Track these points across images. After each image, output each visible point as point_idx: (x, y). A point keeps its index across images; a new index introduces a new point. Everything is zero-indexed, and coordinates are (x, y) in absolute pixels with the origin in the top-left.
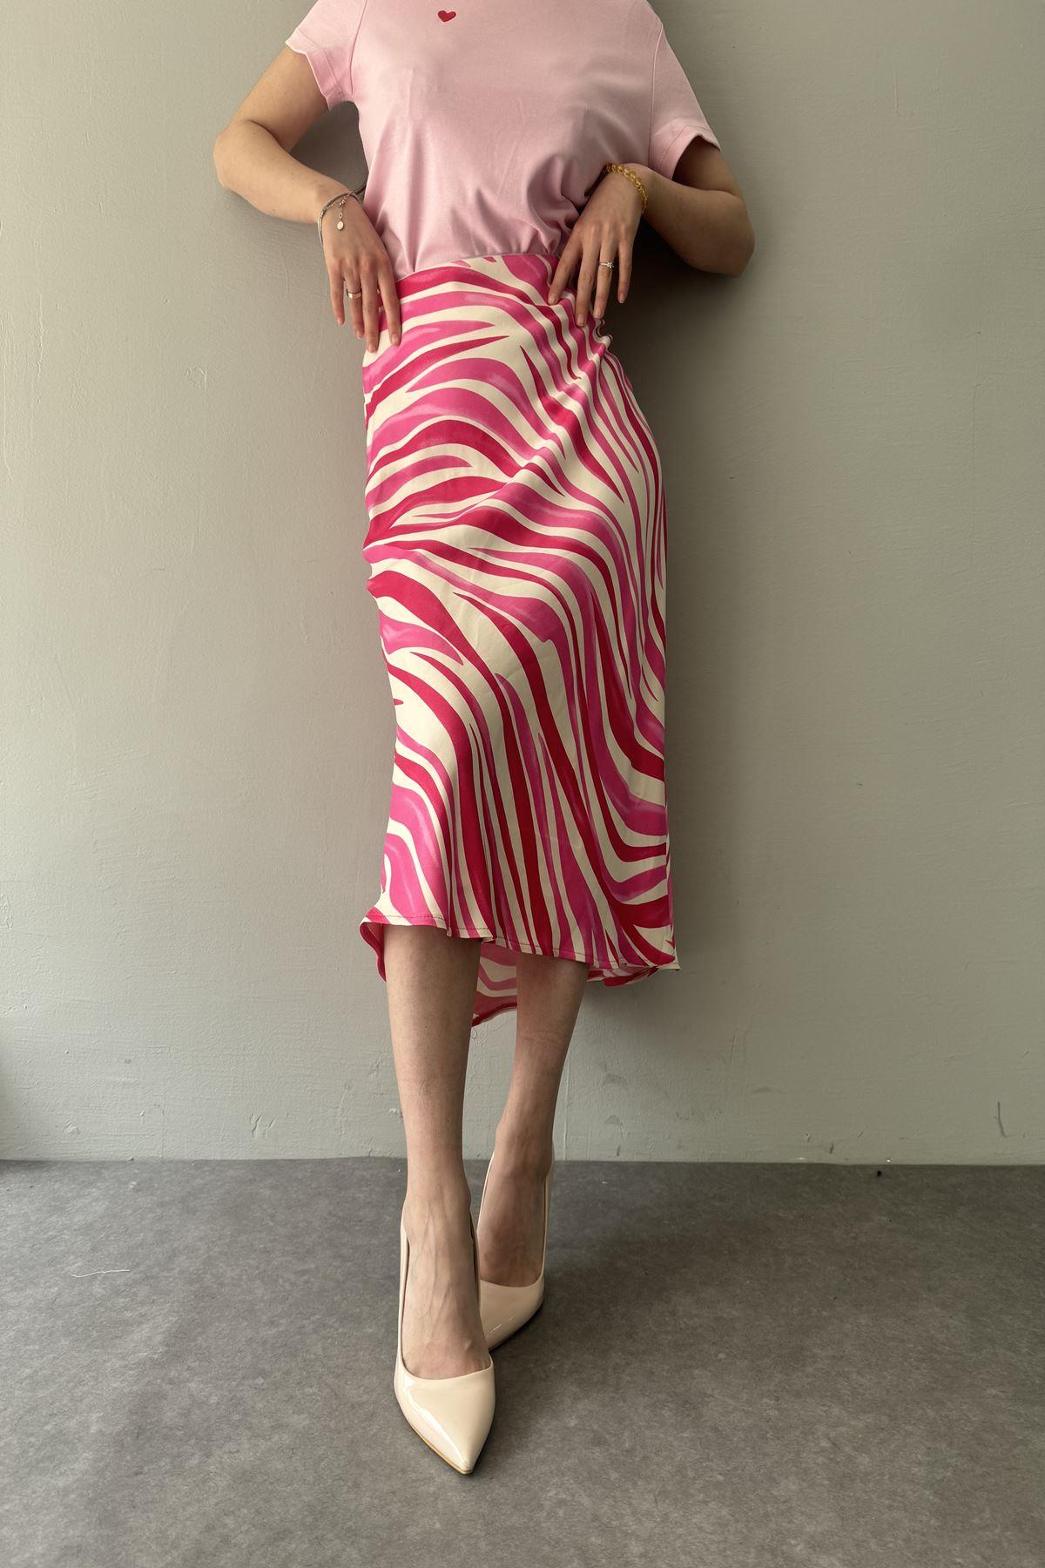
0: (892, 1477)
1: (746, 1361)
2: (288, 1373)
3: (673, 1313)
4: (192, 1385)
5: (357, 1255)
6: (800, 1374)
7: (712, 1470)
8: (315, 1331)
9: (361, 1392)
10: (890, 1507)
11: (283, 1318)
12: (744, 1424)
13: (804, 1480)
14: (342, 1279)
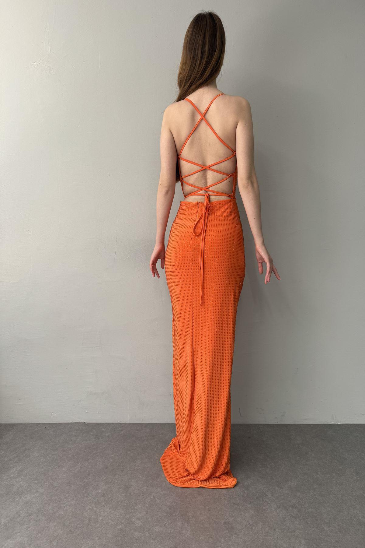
0: (162, 505)
1: (145, 478)
2: (42, 480)
3: (135, 465)
4: (21, 482)
5: (67, 450)
6: (156, 481)
7: (125, 502)
8: (52, 470)
9: (57, 484)
10: (158, 511)
11: (45, 466)
12: (137, 493)
13: (143, 505)
14: (62, 456)
